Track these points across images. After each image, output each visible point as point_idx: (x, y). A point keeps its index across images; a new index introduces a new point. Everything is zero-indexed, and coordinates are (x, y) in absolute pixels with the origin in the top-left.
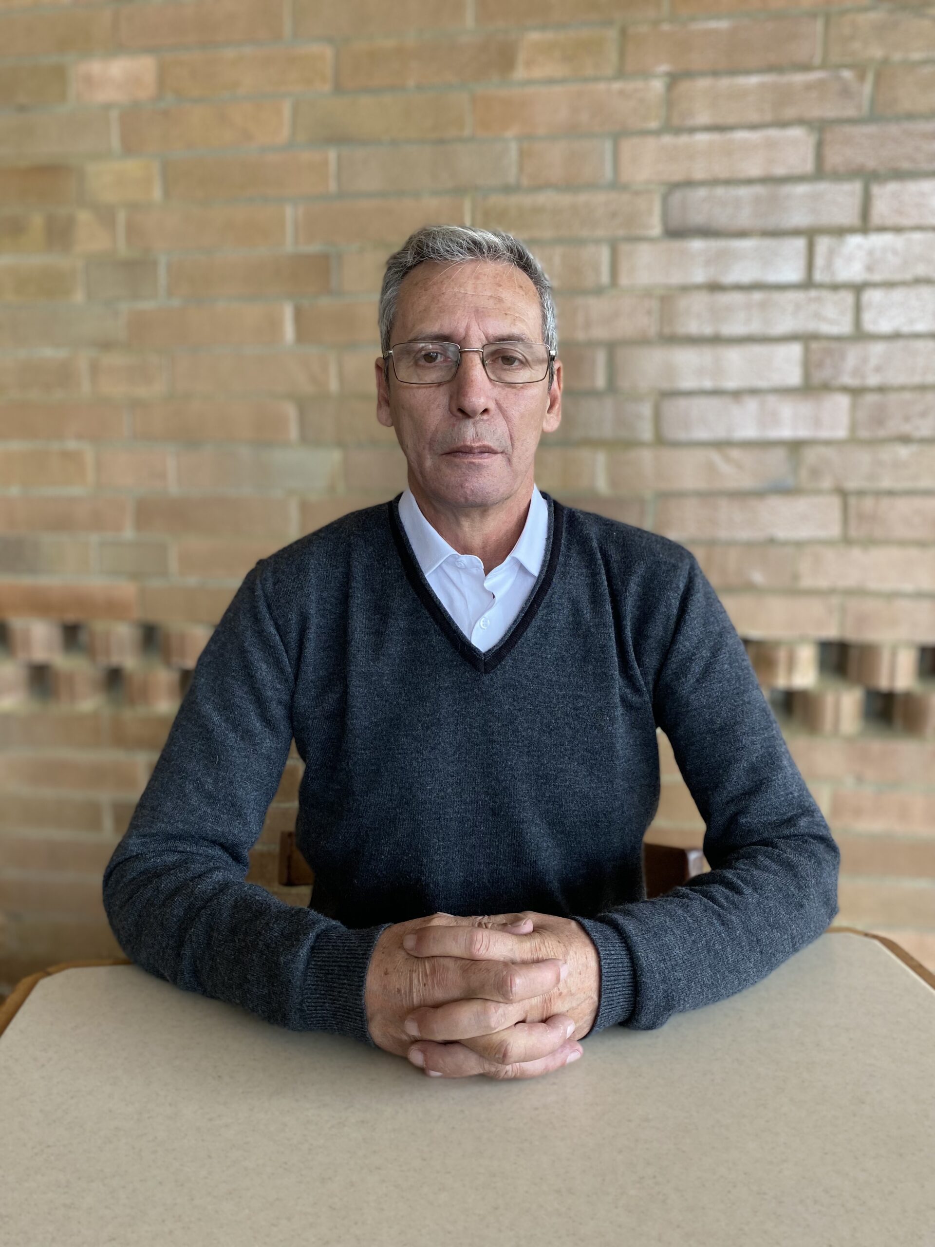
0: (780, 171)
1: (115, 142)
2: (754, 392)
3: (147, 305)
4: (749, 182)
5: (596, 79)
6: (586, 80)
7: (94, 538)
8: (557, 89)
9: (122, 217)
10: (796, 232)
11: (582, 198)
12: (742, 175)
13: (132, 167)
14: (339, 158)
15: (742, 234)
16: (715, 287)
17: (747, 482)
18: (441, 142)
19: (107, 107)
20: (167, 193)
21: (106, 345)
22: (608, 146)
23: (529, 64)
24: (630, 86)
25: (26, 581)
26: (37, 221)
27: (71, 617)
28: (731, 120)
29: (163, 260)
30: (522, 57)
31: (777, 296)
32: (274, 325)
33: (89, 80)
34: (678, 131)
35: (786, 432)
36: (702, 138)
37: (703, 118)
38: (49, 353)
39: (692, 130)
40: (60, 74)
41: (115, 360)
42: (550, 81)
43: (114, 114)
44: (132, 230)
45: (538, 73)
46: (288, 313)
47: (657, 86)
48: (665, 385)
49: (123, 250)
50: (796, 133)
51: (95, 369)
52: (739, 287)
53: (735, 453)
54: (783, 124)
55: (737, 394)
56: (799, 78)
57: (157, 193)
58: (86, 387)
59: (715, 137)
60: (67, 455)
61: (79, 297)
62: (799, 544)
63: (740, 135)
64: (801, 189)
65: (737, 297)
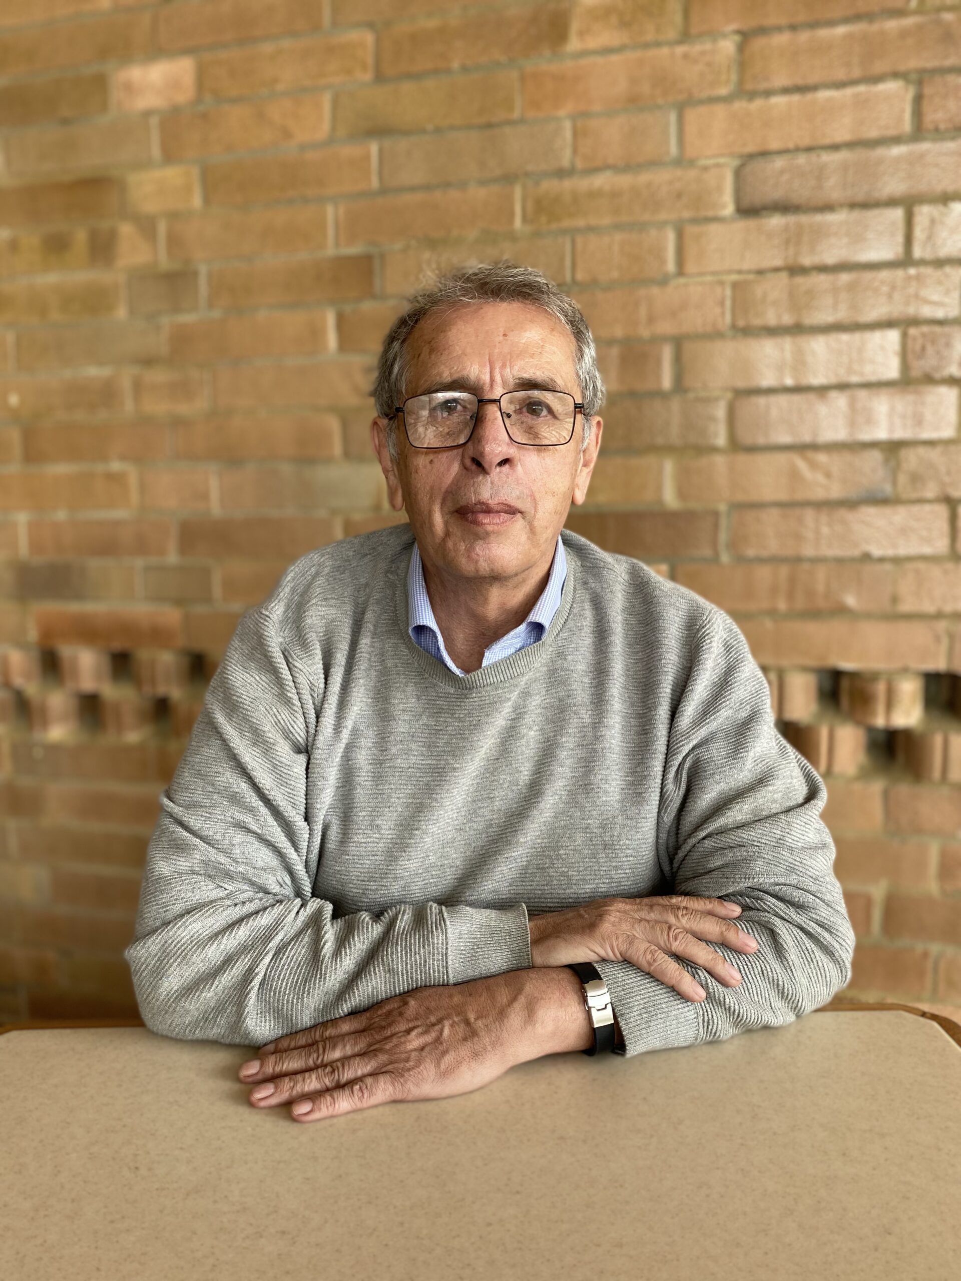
0: (873, 133)
1: (156, 152)
2: (843, 387)
3: (187, 318)
4: (835, 147)
5: (658, 44)
6: (646, 46)
7: (139, 563)
8: (614, 58)
9: (162, 228)
10: (891, 202)
11: (644, 178)
12: (827, 141)
13: (172, 174)
14: (381, 152)
15: (828, 208)
16: (795, 270)
17: (836, 491)
18: (489, 126)
19: (147, 114)
20: (207, 200)
21: (148, 362)
22: (673, 117)
23: (581, 34)
24: (696, 48)
25: (74, 607)
26: (81, 236)
27: (117, 645)
28: (812, 79)
29: (203, 270)
30: (575, 26)
31: (868, 276)
32: (316, 334)
33: (128, 87)
34: (752, 95)
35: (882, 434)
36: (779, 101)
37: (780, 80)
38: (94, 372)
39: (768, 93)
40: (100, 83)
41: (158, 376)
42: (607, 51)
43: (154, 121)
44: (174, 241)
45: (593, 43)
46: (330, 319)
47: (728, 46)
48: (741, 384)
49: (164, 262)
50: (891, 86)
51: (138, 387)
52: (823, 269)
53: (822, 458)
54: (876, 79)
55: (822, 391)
56: (892, 25)
57: (197, 201)
58: (129, 406)
59: (796, 98)
60: (111, 477)
61: (121, 313)
62: (897, 561)
63: (823, 95)
64: (897, 151)
65: (822, 280)
